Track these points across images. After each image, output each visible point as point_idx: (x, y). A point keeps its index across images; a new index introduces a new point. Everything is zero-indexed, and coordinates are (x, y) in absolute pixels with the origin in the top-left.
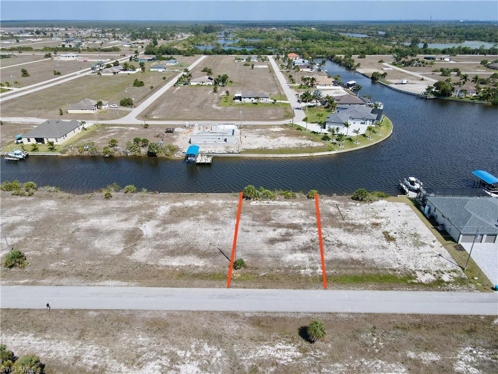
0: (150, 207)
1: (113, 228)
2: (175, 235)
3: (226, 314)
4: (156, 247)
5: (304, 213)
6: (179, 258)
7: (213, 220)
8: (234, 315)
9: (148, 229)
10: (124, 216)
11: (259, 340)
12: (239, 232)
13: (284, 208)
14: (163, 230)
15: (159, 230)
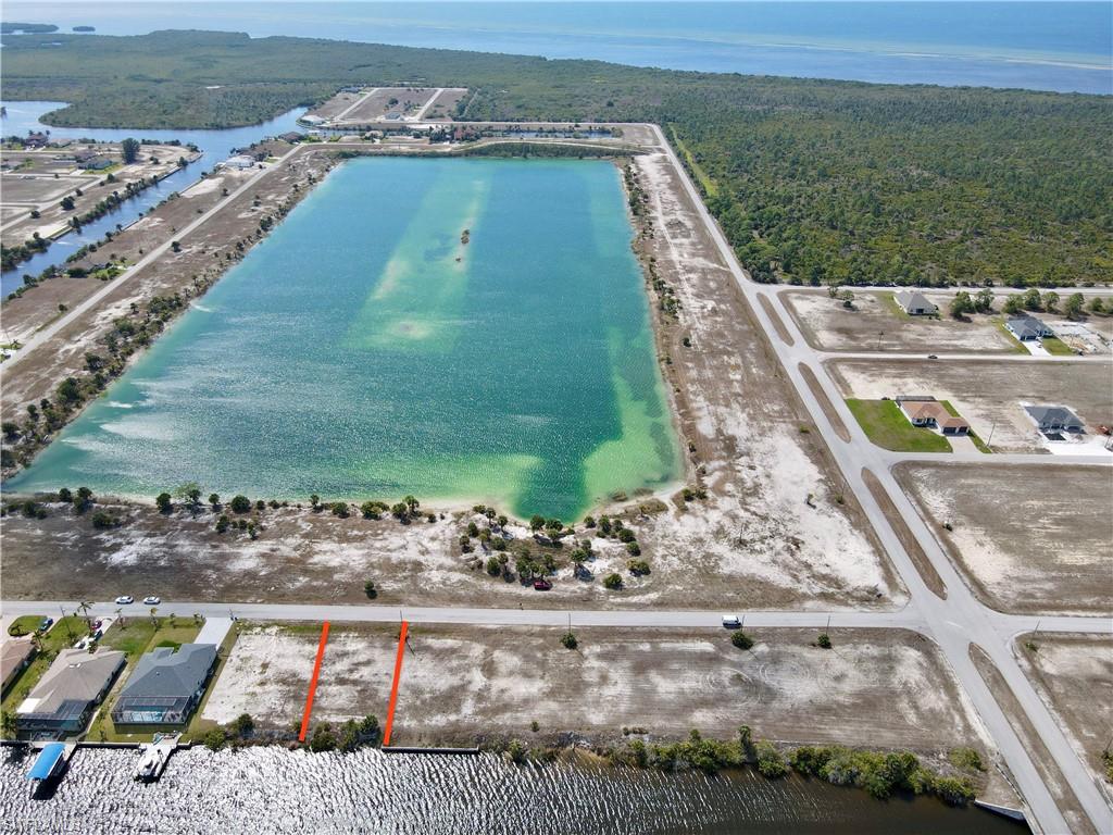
0: (483, 712)
1: (511, 679)
2: (452, 671)
3: (416, 605)
4: (467, 656)
5: (324, 702)
6: (447, 646)
7: (417, 692)
8: (412, 605)
9: (478, 679)
10: (506, 696)
11: (401, 591)
12: (392, 672)
13: (341, 711)
14: (464, 676)
15: (468, 677)
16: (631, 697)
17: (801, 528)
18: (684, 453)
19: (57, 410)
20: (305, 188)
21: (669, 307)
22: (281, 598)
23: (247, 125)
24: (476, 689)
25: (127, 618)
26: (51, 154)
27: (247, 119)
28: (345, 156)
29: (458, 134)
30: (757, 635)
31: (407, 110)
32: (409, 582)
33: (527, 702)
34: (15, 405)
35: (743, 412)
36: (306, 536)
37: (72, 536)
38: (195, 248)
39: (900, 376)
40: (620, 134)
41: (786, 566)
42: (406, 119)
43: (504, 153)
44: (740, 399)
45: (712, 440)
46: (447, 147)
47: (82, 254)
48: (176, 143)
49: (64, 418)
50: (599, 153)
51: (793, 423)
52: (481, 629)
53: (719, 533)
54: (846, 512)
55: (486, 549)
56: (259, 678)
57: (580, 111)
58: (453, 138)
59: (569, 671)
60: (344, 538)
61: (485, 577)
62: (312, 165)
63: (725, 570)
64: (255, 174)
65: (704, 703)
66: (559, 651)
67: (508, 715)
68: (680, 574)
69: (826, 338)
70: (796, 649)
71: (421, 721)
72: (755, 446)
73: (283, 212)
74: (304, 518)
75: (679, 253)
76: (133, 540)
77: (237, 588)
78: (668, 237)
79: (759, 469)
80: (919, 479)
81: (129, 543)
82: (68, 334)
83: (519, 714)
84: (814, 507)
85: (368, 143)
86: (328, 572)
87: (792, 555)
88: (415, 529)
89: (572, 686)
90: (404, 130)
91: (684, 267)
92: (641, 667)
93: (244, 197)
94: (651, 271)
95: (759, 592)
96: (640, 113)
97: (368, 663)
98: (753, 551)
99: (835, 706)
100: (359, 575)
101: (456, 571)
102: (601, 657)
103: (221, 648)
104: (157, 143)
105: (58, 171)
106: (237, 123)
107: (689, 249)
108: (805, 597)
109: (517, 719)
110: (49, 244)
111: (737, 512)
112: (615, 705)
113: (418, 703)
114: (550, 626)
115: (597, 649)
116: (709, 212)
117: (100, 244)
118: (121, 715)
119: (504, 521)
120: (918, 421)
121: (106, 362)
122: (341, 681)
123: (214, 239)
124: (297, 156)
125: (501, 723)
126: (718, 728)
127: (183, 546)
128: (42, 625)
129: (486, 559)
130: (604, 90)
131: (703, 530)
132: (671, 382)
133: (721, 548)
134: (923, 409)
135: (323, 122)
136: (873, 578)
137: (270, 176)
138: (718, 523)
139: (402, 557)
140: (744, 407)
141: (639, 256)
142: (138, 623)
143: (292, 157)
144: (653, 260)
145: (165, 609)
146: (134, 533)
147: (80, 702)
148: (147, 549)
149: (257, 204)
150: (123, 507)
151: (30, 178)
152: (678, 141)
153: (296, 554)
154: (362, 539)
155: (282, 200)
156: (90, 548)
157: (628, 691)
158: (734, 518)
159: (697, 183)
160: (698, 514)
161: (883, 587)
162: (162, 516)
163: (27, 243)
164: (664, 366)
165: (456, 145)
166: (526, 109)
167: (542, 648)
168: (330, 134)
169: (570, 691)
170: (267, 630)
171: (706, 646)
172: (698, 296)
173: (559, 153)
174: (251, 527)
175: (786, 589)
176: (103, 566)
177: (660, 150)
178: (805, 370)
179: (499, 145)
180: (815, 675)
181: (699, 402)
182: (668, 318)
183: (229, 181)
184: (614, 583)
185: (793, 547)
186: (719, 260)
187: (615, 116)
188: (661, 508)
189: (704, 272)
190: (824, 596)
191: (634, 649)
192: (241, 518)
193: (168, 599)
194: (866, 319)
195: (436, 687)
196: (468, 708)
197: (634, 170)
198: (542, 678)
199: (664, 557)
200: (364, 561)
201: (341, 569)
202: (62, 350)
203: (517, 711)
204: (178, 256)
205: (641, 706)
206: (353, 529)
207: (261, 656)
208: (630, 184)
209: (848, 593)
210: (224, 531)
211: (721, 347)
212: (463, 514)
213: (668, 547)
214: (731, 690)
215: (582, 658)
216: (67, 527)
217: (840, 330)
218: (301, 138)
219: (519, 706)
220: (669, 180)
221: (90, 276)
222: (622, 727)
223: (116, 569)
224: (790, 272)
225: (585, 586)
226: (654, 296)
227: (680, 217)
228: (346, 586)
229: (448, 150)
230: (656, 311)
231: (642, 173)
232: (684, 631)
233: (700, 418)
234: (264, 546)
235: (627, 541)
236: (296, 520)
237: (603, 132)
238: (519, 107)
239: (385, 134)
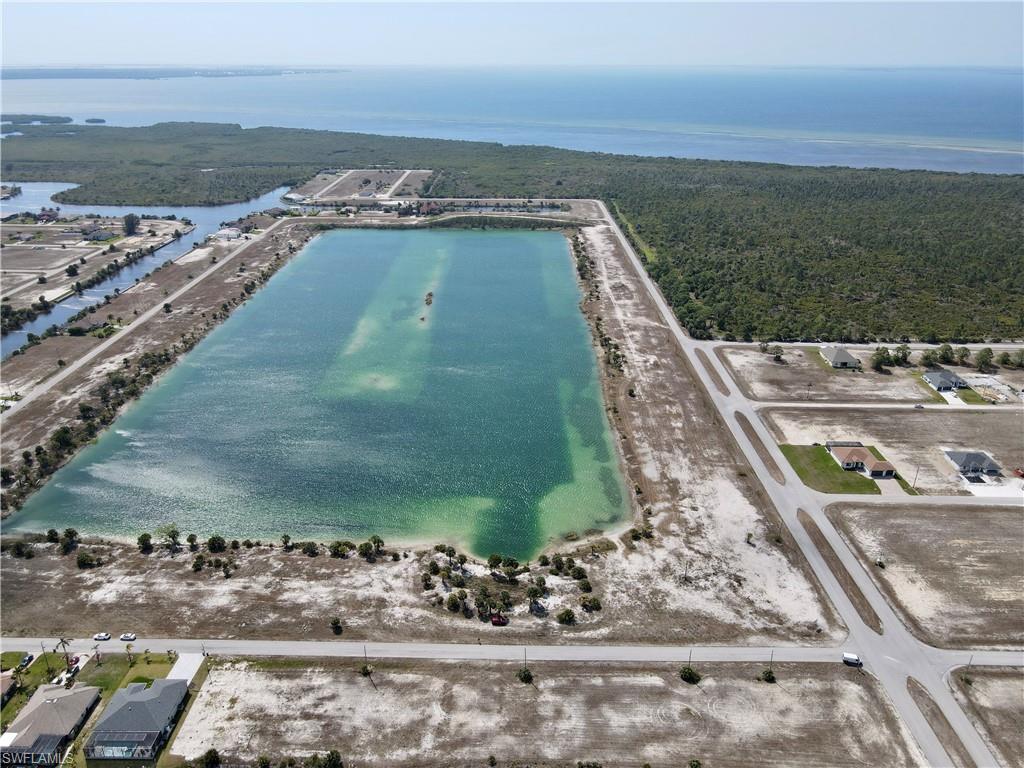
0: (442, 746)
1: (469, 713)
2: (414, 705)
3: (380, 641)
4: (428, 691)
5: (289, 737)
6: (409, 681)
7: (379, 726)
8: (375, 640)
9: (437, 714)
10: (464, 731)
11: (365, 627)
13: (305, 745)
14: (424, 711)
15: (428, 711)
16: (585, 732)
17: (742, 566)
18: (631, 495)
19: (50, 456)
20: (285, 256)
21: (615, 361)
22: (251, 634)
23: (237, 202)
24: (436, 724)
25: (104, 655)
26: (60, 227)
27: (236, 197)
28: (323, 228)
29: (424, 209)
30: (703, 669)
31: (378, 189)
32: (373, 618)
33: (484, 736)
34: (12, 452)
35: (685, 456)
36: (277, 574)
37: (56, 575)
38: (185, 309)
39: (829, 423)
40: (568, 208)
41: (729, 603)
42: (378, 196)
43: (464, 225)
44: (682, 445)
45: (655, 483)
46: (413, 220)
47: (82, 315)
48: (172, 218)
49: (57, 463)
50: (550, 225)
51: (731, 467)
52: (441, 664)
53: (666, 571)
54: (784, 551)
55: (446, 586)
56: (226, 713)
57: (530, 188)
58: (419, 212)
59: (525, 705)
60: (313, 576)
61: (444, 613)
62: (293, 236)
63: (672, 606)
64: (242, 244)
65: (655, 737)
66: (515, 685)
67: (466, 749)
68: (629, 610)
69: (759, 388)
70: (742, 683)
71: (382, 756)
72: (696, 488)
73: (265, 277)
74: (275, 557)
75: (623, 313)
76: (114, 578)
77: (210, 624)
78: (613, 299)
79: (702, 511)
80: (851, 520)
81: (109, 582)
82: (65, 387)
83: (477, 749)
84: (754, 546)
85: (343, 217)
86: (297, 608)
87: (735, 591)
88: (380, 567)
89: (528, 721)
90: (375, 206)
91: (628, 325)
92: (594, 701)
93: (230, 265)
94: (598, 329)
95: (704, 627)
96: (586, 191)
97: (333, 697)
98: (697, 588)
99: (781, 740)
100: (326, 612)
101: (417, 607)
102: (555, 691)
103: (192, 683)
104: (155, 218)
105: (65, 242)
106: (227, 200)
107: (633, 309)
108: (749, 632)
109: (475, 753)
110: (53, 306)
111: (681, 550)
112: (570, 739)
113: (380, 737)
114: (508, 661)
115: (552, 683)
116: (650, 276)
117: (99, 306)
118: (93, 750)
119: (463, 560)
120: (848, 464)
121: (98, 411)
122: (306, 716)
123: (202, 301)
124: (279, 228)
125: (459, 758)
126: (670, 762)
127: (160, 584)
128: (22, 661)
129: (446, 596)
130: (553, 171)
131: (650, 567)
132: (618, 429)
133: (667, 585)
134: (851, 454)
135: (304, 200)
136: (813, 614)
137: (255, 246)
138: (664, 561)
139: (367, 594)
140: (685, 453)
141: (586, 316)
142: (114, 659)
143: (275, 229)
144: (600, 319)
145: (140, 646)
146: (115, 571)
147: (54, 737)
148: (126, 587)
149: (242, 270)
150: (106, 547)
151: (39, 248)
152: (620, 215)
153: (267, 592)
154: (329, 576)
155: (265, 267)
156: (73, 587)
157: (581, 724)
158: (679, 556)
159: (638, 251)
160: (646, 552)
161: (822, 622)
162: (142, 556)
163: (33, 305)
164: (611, 415)
165: (422, 218)
166: (485, 187)
167: (499, 682)
168: (309, 209)
169: (526, 726)
170: (237, 666)
171: (656, 681)
172: (641, 351)
173: (514, 225)
174: (225, 566)
175: (730, 625)
176: (84, 604)
177: (604, 222)
178: (741, 418)
179: (459, 218)
180: (761, 708)
181: (644, 448)
182: (614, 371)
183: (218, 251)
184: (567, 619)
185: (736, 584)
186: (660, 319)
187: (564, 193)
188: (610, 547)
189: (646, 329)
190: (766, 631)
191: (587, 683)
192: (217, 556)
193: (143, 636)
194: (795, 372)
195: (398, 721)
196: (428, 742)
197: (581, 240)
198: (499, 712)
199: (614, 593)
200: (331, 597)
201: (309, 605)
202: (57, 402)
203: (475, 746)
204: (169, 316)
205: (594, 741)
206: (321, 567)
207: (230, 691)
208: (577, 251)
209: (789, 628)
210: (200, 569)
211: (663, 397)
212: (425, 553)
213: (617, 584)
214: (681, 724)
215: (537, 692)
216: (52, 566)
217: (772, 382)
218: (284, 213)
219: (476, 740)
220: (613, 249)
221: (89, 335)
222: (577, 761)
223: (95, 606)
224: (724, 330)
225: (540, 621)
226: (601, 351)
227: (623, 280)
228: (314, 622)
229: (414, 223)
230: (602, 365)
231: (589, 242)
232: (634, 665)
233: (645, 463)
234: (236, 584)
235: (578, 579)
236: (268, 558)
237: (553, 207)
238: (478, 186)
239: (359, 209)
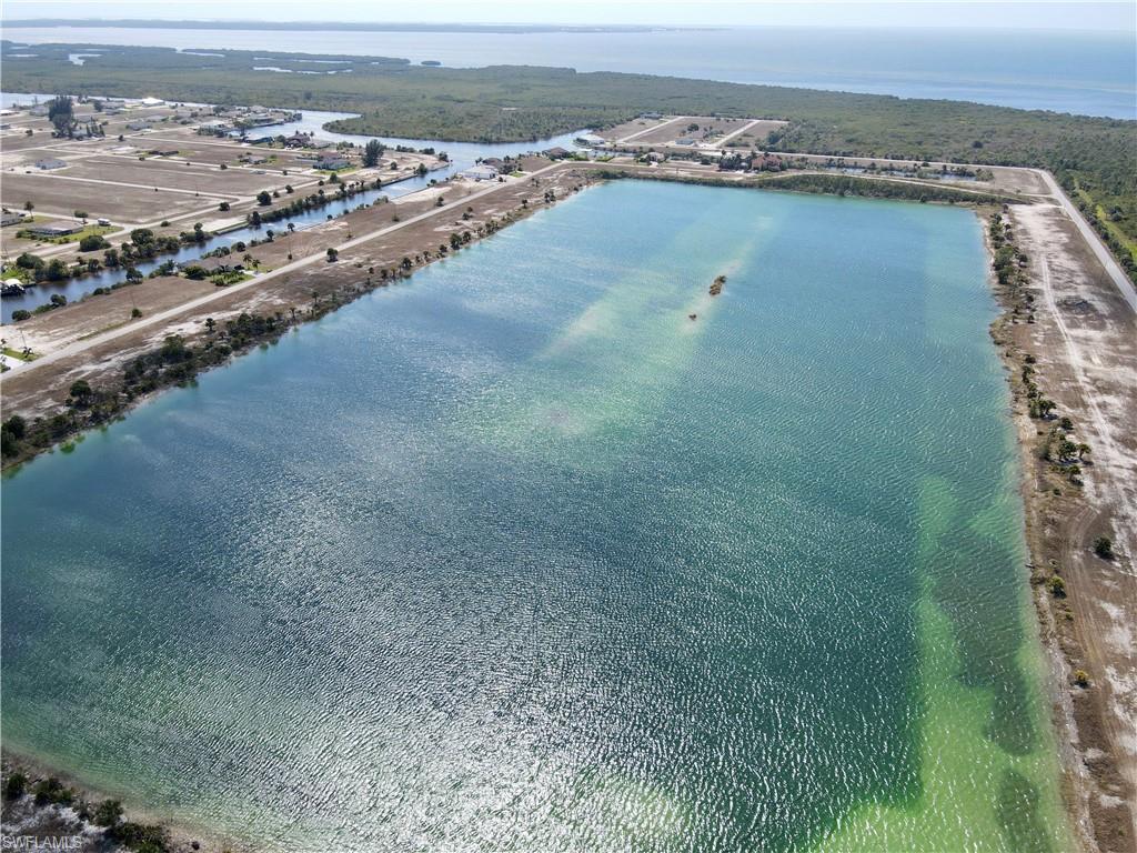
20: (536, 205)
21: (1063, 458)
23: (519, 142)
26: (302, 154)
27: (521, 135)
28: (607, 176)
29: (757, 162)
31: (707, 136)
38: (355, 260)
40: (990, 177)
42: (701, 145)
43: (813, 187)
46: (739, 175)
48: (430, 152)
50: (953, 198)
57: (929, 148)
58: (750, 167)
62: (562, 181)
64: (491, 187)
73: (492, 229)
75: (1083, 354)
78: (1062, 325)
82: (105, 350)
85: (642, 165)
90: (693, 156)
91: (1094, 381)
93: (457, 210)
94: (1026, 380)
96: (1022, 156)
104: (412, 151)
105: (291, 169)
106: (510, 139)
107: (1104, 349)
117: (252, 244)
123: (385, 251)
124: (551, 172)
130: (971, 130)
132: (1063, 648)
135: (602, 143)
137: (505, 190)
141: (1002, 350)
143: (544, 173)
144: (1030, 360)
149: (466, 217)
151: (259, 173)
152: (1082, 193)
155: (499, 216)
159: (1115, 248)
163: (182, 234)
164: (1044, 600)
165: (752, 174)
166: (859, 144)
168: (601, 154)
172: (1127, 443)
173: (892, 193)
177: (1051, 200)
179: (808, 176)
182: (1058, 481)
183: (455, 191)
187: (984, 157)
197: (1005, 220)
204: (325, 268)
208: (997, 238)
218: (567, 156)
220: (1066, 240)
221: (208, 279)
226: (1028, 428)
229: (737, 179)
230: (1030, 461)
231: (1020, 227)
237: (963, 174)
238: (850, 141)
239: (666, 157)
